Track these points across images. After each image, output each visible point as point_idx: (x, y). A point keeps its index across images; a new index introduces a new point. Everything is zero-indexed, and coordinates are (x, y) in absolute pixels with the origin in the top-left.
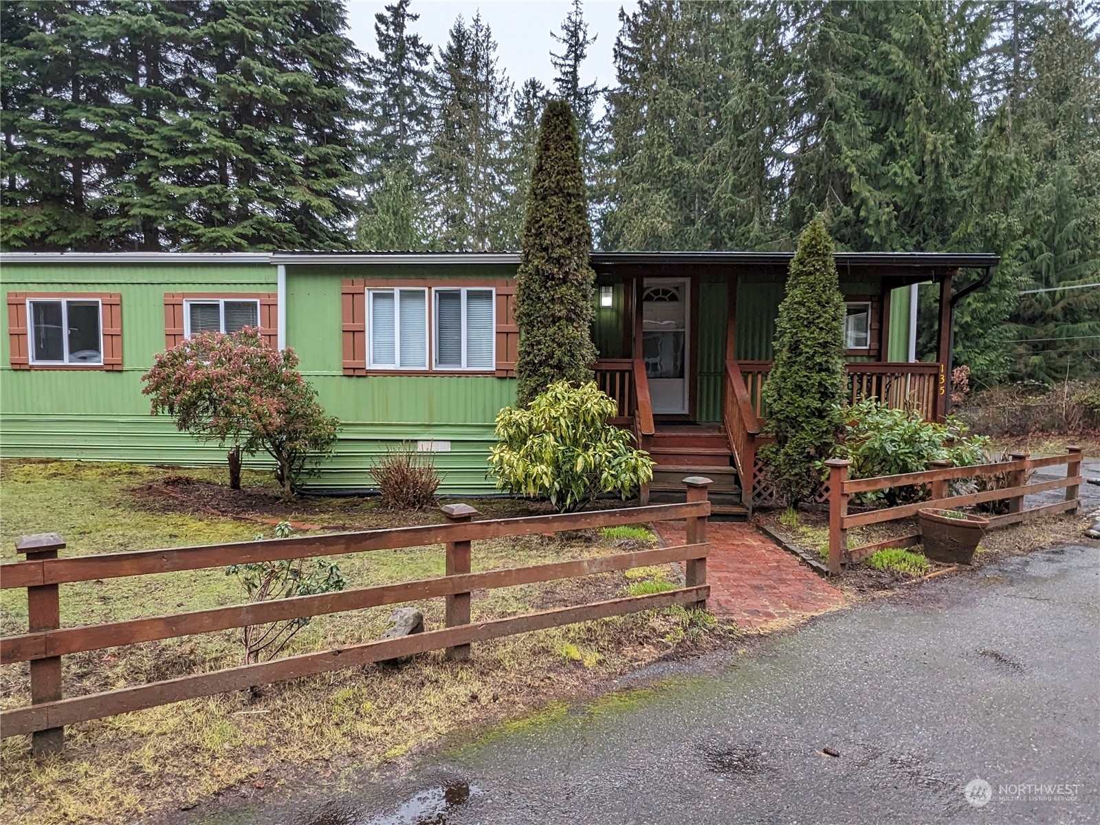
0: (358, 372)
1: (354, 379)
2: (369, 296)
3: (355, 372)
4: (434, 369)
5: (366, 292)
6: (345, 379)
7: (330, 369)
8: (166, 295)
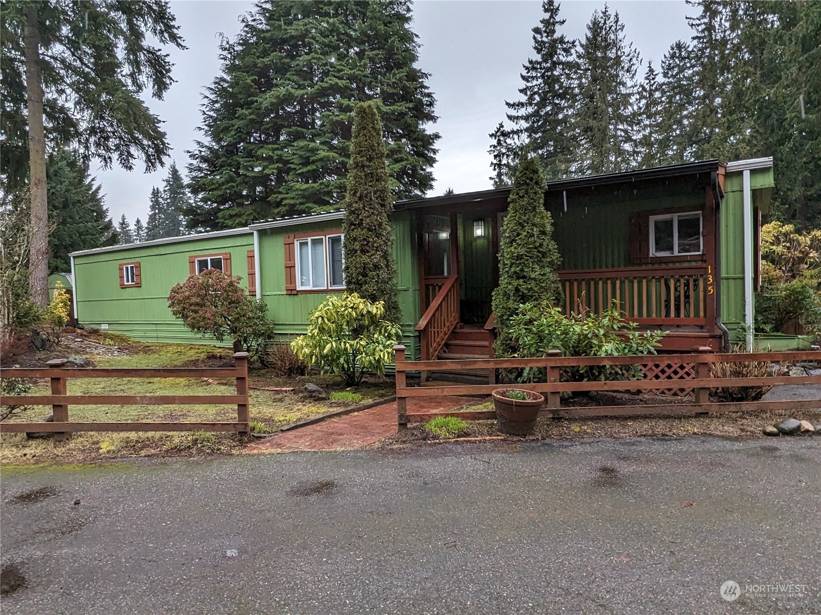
0: (293, 292)
1: (292, 296)
2: (297, 244)
3: (292, 292)
4: (330, 288)
5: (295, 242)
6: (288, 296)
7: (281, 291)
8: (248, 251)
